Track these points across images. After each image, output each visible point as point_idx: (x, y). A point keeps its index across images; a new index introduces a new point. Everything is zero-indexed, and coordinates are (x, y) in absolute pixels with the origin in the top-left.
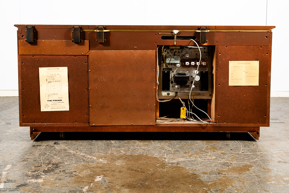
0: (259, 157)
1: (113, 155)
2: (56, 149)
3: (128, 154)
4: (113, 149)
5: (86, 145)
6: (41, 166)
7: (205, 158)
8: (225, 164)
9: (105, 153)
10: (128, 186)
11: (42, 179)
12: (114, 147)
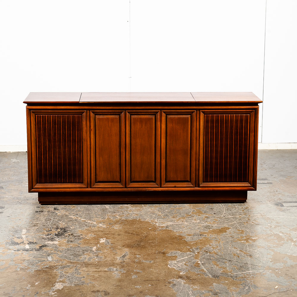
0: (237, 220)
1: (110, 220)
2: (58, 215)
3: (123, 219)
4: (109, 214)
5: (84, 210)
6: (51, 230)
7: (191, 221)
8: (207, 227)
9: (103, 218)
10: (128, 246)
11: (57, 241)
12: (110, 212)
